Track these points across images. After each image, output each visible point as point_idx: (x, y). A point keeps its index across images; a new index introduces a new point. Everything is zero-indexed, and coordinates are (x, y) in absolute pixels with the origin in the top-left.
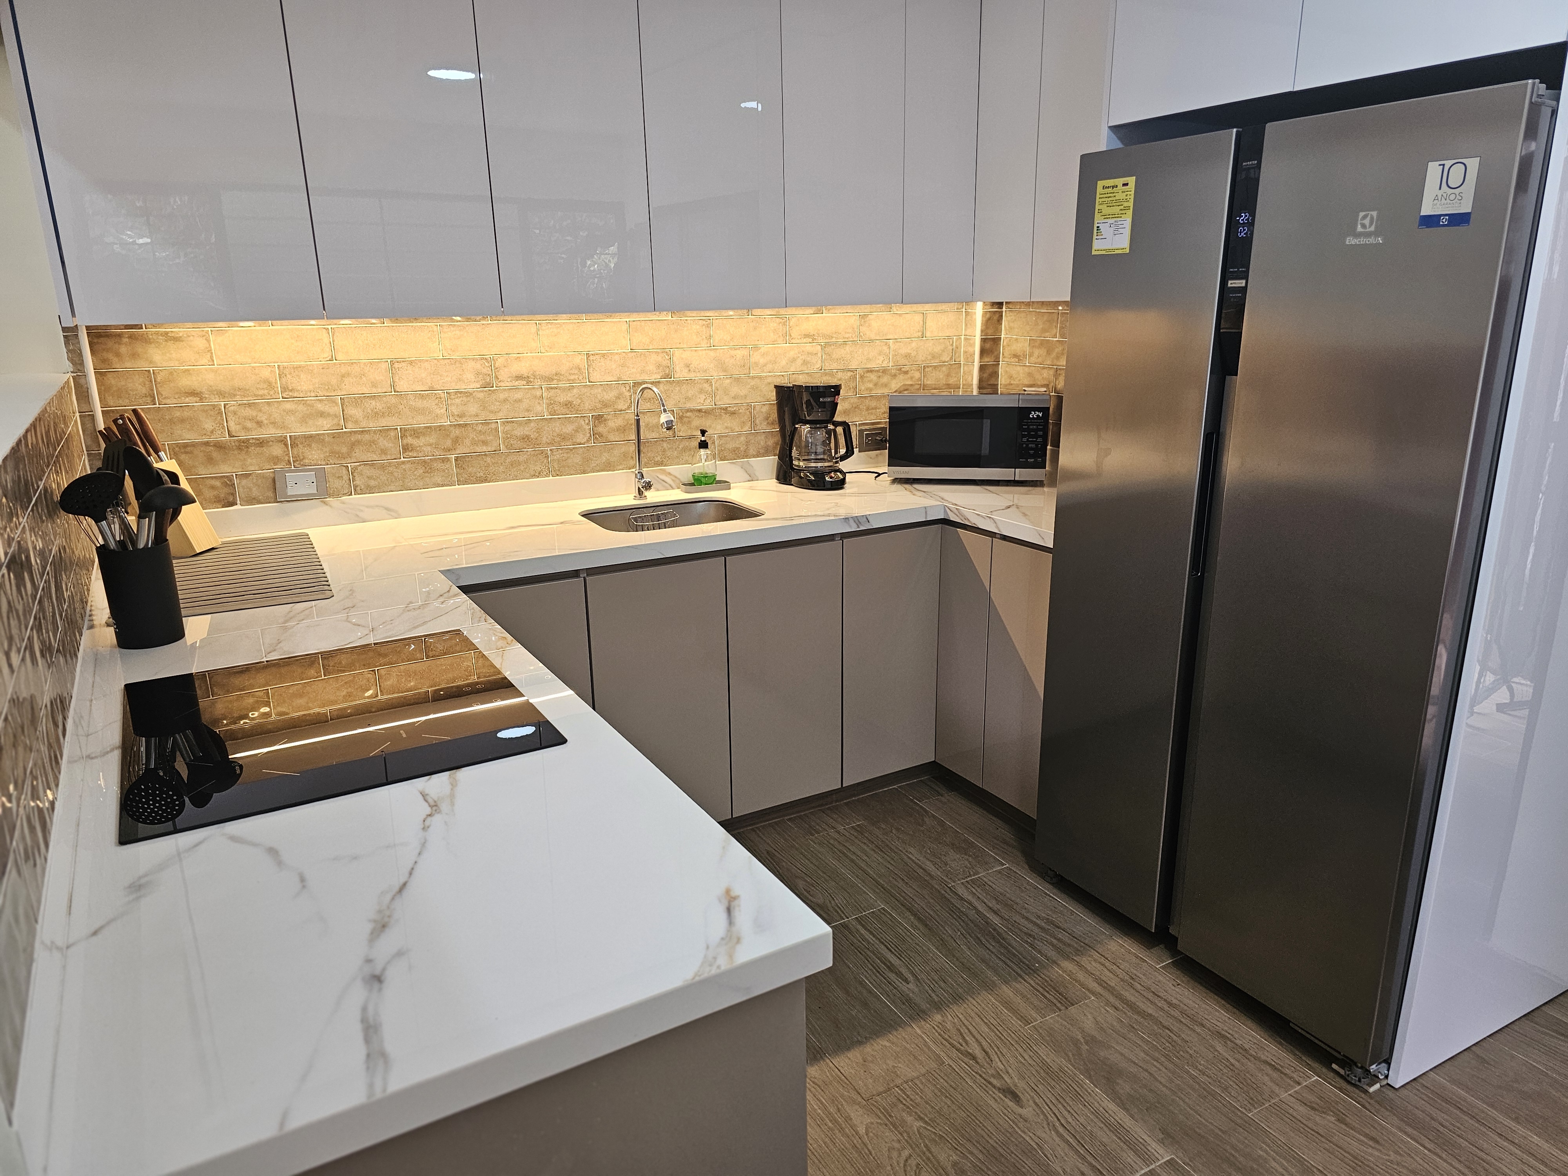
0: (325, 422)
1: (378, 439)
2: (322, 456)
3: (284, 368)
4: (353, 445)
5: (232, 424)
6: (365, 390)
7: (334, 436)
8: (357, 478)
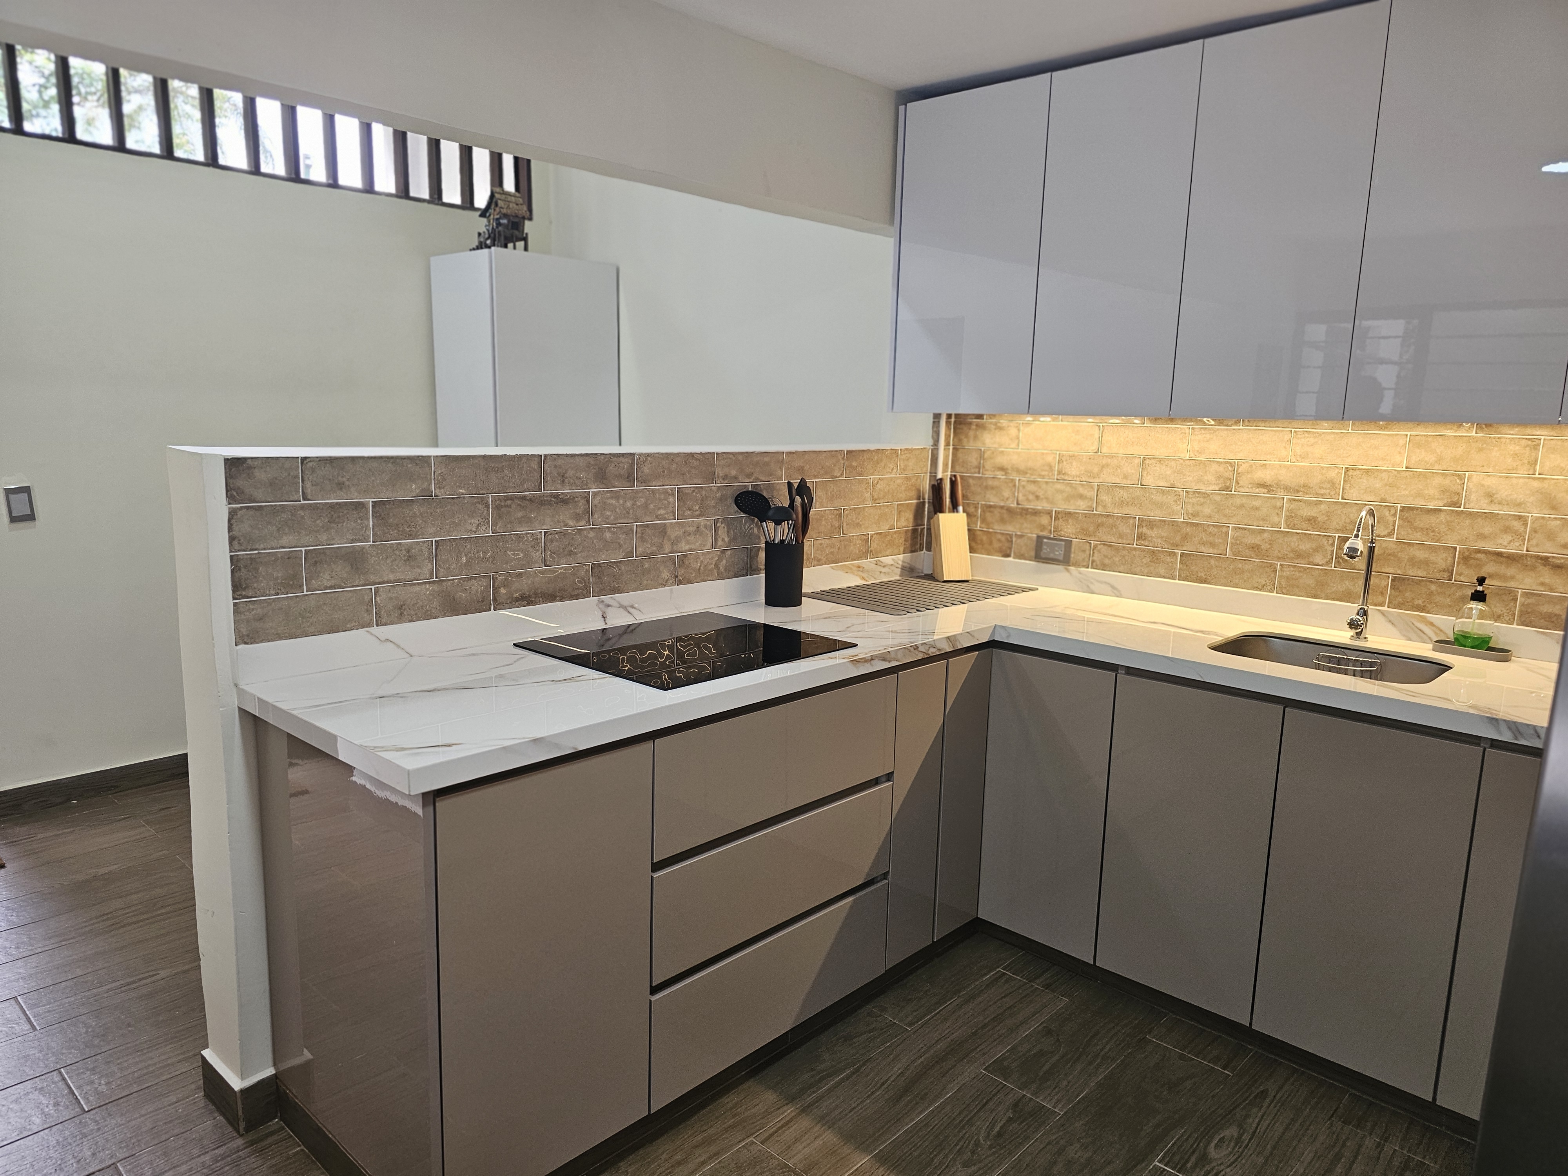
0: (1082, 503)
1: (1119, 524)
2: (1074, 531)
3: (1063, 456)
4: (1099, 526)
5: (1020, 495)
6: (1118, 481)
7: (1086, 515)
8: (1096, 554)
